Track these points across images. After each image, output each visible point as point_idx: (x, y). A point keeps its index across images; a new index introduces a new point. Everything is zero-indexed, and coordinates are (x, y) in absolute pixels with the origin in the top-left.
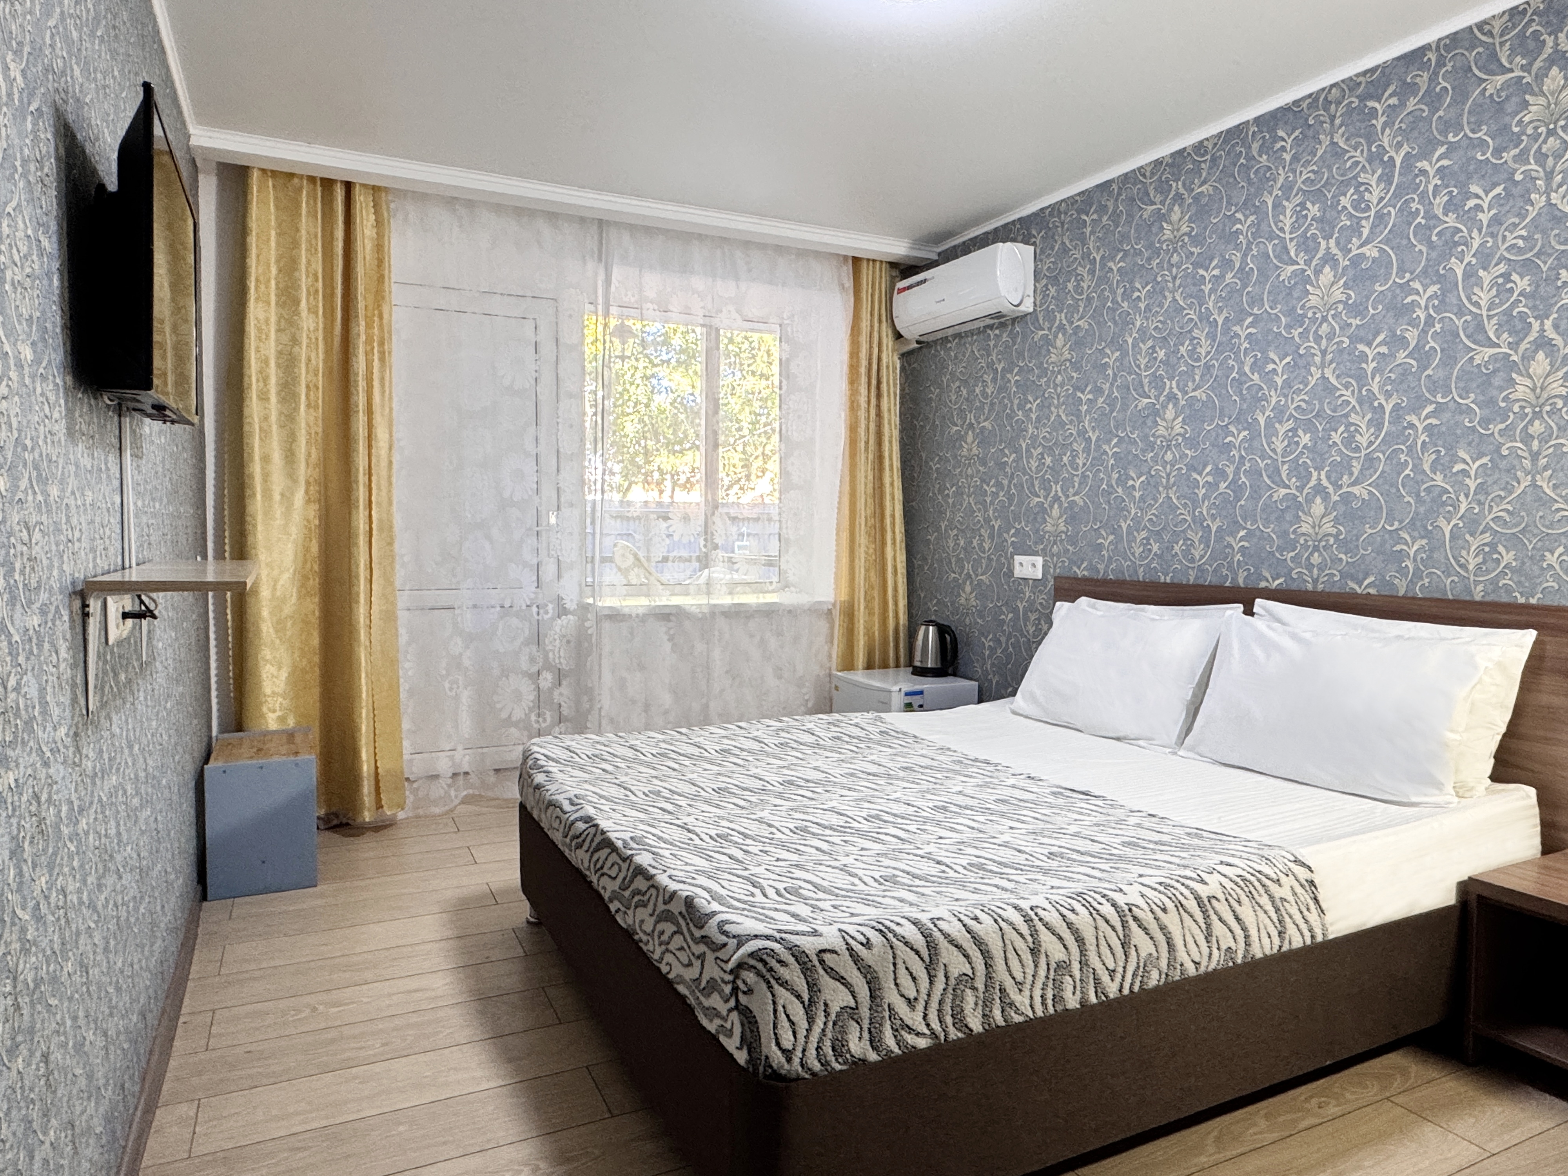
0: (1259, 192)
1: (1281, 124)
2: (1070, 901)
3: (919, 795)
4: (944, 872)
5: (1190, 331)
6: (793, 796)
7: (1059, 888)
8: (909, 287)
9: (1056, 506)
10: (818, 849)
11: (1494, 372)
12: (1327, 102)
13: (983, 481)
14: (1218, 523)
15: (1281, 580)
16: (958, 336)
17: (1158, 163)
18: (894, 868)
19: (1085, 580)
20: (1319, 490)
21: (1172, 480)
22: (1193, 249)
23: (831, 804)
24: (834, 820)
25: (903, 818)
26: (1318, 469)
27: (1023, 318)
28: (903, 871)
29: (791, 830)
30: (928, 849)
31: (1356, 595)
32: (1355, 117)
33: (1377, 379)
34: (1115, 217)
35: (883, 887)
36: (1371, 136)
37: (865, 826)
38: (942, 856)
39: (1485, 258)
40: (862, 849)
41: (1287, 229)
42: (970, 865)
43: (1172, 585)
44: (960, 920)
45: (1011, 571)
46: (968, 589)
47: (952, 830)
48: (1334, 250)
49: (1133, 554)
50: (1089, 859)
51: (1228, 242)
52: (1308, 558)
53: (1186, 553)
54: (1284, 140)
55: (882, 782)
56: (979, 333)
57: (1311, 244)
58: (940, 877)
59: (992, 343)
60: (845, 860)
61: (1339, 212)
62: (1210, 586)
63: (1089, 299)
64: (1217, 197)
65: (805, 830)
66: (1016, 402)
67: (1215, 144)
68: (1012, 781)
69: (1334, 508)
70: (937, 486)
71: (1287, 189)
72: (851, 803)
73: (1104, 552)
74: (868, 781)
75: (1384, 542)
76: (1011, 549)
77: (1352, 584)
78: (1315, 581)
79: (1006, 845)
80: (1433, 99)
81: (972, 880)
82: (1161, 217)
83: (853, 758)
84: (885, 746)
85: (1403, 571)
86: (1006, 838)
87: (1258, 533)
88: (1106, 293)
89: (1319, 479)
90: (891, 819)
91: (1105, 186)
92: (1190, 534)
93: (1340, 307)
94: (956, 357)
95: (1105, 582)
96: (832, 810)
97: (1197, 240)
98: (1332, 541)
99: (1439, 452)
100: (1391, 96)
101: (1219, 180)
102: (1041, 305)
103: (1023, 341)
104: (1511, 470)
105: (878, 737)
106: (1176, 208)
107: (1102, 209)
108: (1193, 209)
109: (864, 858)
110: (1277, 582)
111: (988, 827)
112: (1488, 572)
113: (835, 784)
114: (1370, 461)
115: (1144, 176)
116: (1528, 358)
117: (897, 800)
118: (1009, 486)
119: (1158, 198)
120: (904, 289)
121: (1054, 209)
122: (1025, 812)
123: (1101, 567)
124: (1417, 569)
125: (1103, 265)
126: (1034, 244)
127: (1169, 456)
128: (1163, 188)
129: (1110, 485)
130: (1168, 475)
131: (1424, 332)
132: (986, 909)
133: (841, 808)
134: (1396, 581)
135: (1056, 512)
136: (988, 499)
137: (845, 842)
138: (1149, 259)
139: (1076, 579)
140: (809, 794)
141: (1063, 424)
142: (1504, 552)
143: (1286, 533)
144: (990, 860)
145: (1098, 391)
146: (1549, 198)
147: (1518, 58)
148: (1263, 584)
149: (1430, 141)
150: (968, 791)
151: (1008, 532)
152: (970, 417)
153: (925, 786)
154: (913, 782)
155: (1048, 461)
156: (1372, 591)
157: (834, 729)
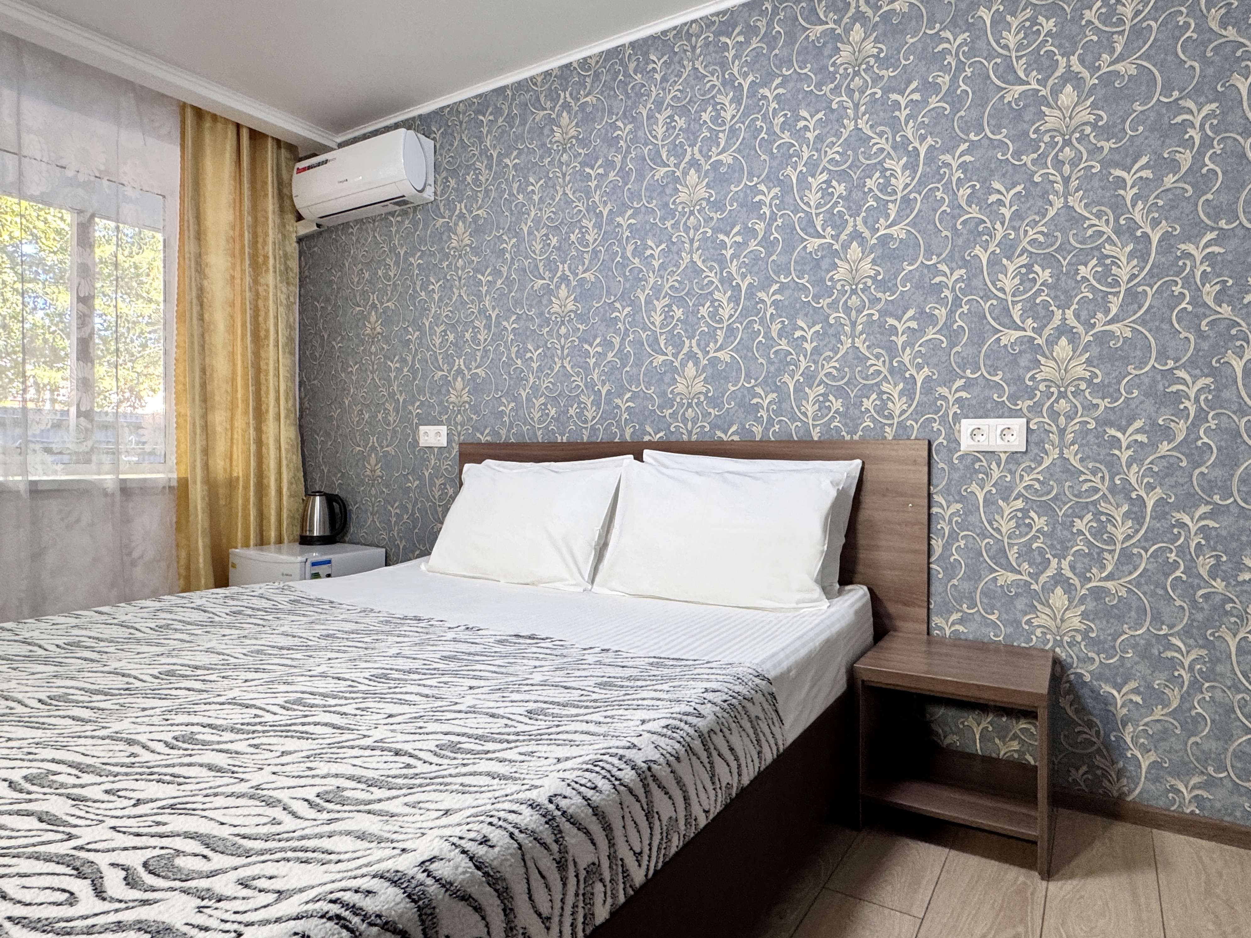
0: (635, 105)
1: (652, 50)
2: (587, 774)
3: (349, 665)
4: (408, 766)
5: (580, 221)
6: (173, 692)
7: (567, 759)
8: (309, 168)
9: (459, 379)
10: (210, 767)
11: (822, 257)
12: (689, 36)
13: (386, 357)
14: (607, 387)
15: (661, 434)
16: (360, 222)
17: (547, 74)
18: (337, 776)
19: (488, 444)
20: (691, 356)
21: (566, 352)
22: (580, 151)
23: (231, 695)
24: (237, 716)
25: (335, 697)
26: (690, 338)
27: (423, 206)
28: (350, 778)
29: (167, 744)
30: (377, 734)
31: (722, 442)
32: (711, 48)
33: (735, 262)
34: (510, 119)
35: (325, 816)
36: (724, 65)
37: (283, 717)
38: (400, 741)
39: (813, 168)
40: (283, 753)
41: (660, 137)
42: (440, 747)
43: (568, 444)
44: (464, 852)
45: (416, 441)
46: (373, 461)
47: (402, 702)
48: (698, 156)
49: (532, 419)
50: (574, 711)
51: (610, 146)
52: (684, 414)
53: (580, 415)
54: (654, 62)
55: (299, 656)
56: (382, 220)
57: (680, 151)
58: (406, 777)
59: (394, 229)
60: (257, 778)
61: (701, 125)
62: (601, 443)
63: (487, 192)
64: (600, 107)
65: (190, 739)
66: (419, 283)
67: (597, 62)
68: (450, 635)
69: (704, 371)
70: (340, 365)
71: (659, 104)
72: (260, 689)
73: (506, 419)
74: (281, 657)
75: (744, 396)
76: (416, 421)
77: (719, 434)
78: (690, 433)
79: (472, 711)
80: (770, 40)
81: (453, 771)
82: (553, 122)
83: (260, 632)
84: (298, 615)
85: (759, 420)
86: (469, 701)
87: (642, 394)
88: (503, 186)
89: (691, 347)
90: (318, 701)
91: (500, 91)
92: (583, 398)
93: (704, 204)
94: (358, 241)
95: (507, 445)
96: (233, 702)
97: (583, 143)
98: (702, 399)
99: (783, 322)
100: (738, 34)
101: (602, 92)
102: (443, 194)
103: (425, 228)
104: (837, 336)
105: (289, 607)
106: (565, 114)
107: (498, 112)
108: (580, 116)
109: (287, 768)
110: (658, 436)
111: (444, 691)
112: (823, 417)
113: (236, 667)
114: (731, 331)
115: (535, 84)
116: (846, 247)
117: (323, 675)
118: (413, 361)
119: (549, 104)
120: (304, 169)
121: (453, 109)
122: (479, 667)
123: (503, 432)
124: (770, 418)
125: (500, 162)
126: (434, 139)
127: (563, 331)
128: (553, 96)
129: (509, 358)
130: (563, 348)
131: (770, 225)
132: (495, 820)
133: (246, 697)
134: (754, 429)
135: (459, 384)
136: (393, 375)
137: (256, 746)
138: (542, 158)
139: (480, 444)
140: (198, 685)
141: (464, 303)
142: (834, 400)
143: (664, 393)
144: (463, 735)
145: (497, 273)
146: (856, 124)
147: (831, 14)
148: (647, 438)
149: (769, 74)
150: (406, 652)
151: (413, 404)
152: (374, 298)
153: (354, 653)
154: (339, 651)
155: (451, 337)
156: (736, 438)
157: (231, 603)
